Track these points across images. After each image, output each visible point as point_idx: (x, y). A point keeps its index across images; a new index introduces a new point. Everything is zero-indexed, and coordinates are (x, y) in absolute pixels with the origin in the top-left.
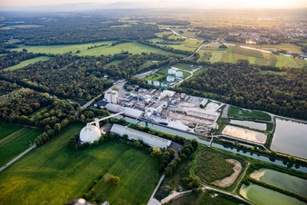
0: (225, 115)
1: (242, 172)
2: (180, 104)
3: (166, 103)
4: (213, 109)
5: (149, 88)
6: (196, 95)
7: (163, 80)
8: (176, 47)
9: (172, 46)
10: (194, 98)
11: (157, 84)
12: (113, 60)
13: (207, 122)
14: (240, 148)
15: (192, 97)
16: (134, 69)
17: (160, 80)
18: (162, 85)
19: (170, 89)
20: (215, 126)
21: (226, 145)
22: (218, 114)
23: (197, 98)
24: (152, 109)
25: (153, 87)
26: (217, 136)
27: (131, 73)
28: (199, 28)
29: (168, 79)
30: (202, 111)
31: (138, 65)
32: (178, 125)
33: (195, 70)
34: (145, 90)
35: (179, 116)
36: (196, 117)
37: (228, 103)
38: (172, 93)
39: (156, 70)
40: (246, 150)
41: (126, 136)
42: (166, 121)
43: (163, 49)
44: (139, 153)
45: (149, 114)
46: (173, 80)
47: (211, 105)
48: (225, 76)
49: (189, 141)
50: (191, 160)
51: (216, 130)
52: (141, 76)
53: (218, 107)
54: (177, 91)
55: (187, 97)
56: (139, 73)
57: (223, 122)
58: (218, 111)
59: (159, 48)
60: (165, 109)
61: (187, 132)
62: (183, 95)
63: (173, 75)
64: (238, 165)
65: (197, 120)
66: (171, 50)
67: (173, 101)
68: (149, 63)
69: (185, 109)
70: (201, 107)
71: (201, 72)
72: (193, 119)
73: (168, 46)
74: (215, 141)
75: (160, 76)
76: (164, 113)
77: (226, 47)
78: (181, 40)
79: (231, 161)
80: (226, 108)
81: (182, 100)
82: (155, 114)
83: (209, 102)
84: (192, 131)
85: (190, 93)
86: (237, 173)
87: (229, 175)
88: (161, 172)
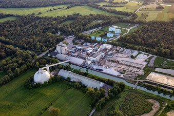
0: (151, 64)
1: (159, 110)
2: (116, 55)
3: (103, 54)
4: (142, 59)
5: (92, 42)
6: (129, 48)
7: (104, 36)
8: (118, 9)
9: (115, 8)
10: (127, 51)
11: (99, 39)
12: (66, 20)
13: (135, 70)
14: (160, 91)
15: (126, 50)
16: (82, 27)
17: (102, 36)
18: (103, 40)
19: (109, 43)
20: (142, 72)
21: (149, 88)
22: (145, 64)
23: (130, 50)
24: (92, 58)
25: (95, 41)
26: (141, 81)
27: (80, 30)
29: (109, 35)
30: (133, 60)
31: (85, 24)
32: (111, 71)
33: (131, 28)
34: (88, 44)
35: (113, 64)
36: (127, 65)
37: (156, 54)
38: (110, 46)
39: (100, 28)
40: (165, 93)
41: (69, 79)
42: (102, 68)
43: (108, 11)
44: (78, 92)
45: (89, 62)
46: (112, 35)
47: (142, 55)
48: (157, 33)
49: (117, 83)
50: (118, 98)
51: (142, 76)
52: (87, 33)
53: (146, 57)
54: (114, 45)
55: (122, 49)
56: (86, 30)
57: (148, 70)
58: (146, 61)
59: (104, 10)
60: (102, 58)
61: (118, 77)
62: (118, 48)
63: (113, 32)
64: (157, 104)
65: (128, 68)
66: (115, 12)
67: (110, 53)
68: (95, 23)
69: (119, 59)
70: (132, 57)
71: (136, 29)
72: (124, 67)
73: (112, 8)
74: (140, 84)
75: (102, 33)
76: (101, 62)
77: (162, 8)
79: (151, 101)
80: (153, 59)
81: (117, 51)
82: (94, 62)
83: (139, 53)
84: (122, 76)
85: (124, 46)
86: (155, 110)
87: (147, 112)
88: (93, 106)
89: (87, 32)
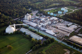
0: (77, 31)
2: (58, 24)
3: (50, 22)
7: (57, 13)
10: (66, 22)
13: (66, 33)
14: (75, 46)
16: (45, 7)
18: (54, 15)
23: (68, 22)
24: (42, 24)
25: (49, 15)
26: (66, 39)
27: (43, 8)
29: (59, 12)
31: (48, 5)
36: (61, 30)
38: (56, 19)
39: (56, 8)
40: (77, 47)
42: (46, 30)
45: (40, 26)
47: (74, 26)
51: (68, 36)
57: (73, 34)
58: (74, 29)
60: (49, 25)
61: (53, 35)
62: (61, 20)
63: (63, 11)
67: (55, 22)
69: (59, 26)
70: (67, 26)
72: (59, 31)
74: (64, 41)
80: (80, 28)
81: (59, 22)
84: (56, 35)
89: (47, 10)
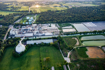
5: (25, 25)
6: (44, 23)
9: (18, 10)
11: (27, 23)
22: (57, 27)
28: (22, 2)
30: (51, 27)
33: (35, 16)
39: (21, 19)
41: (35, 44)
42: (43, 34)
44: (45, 47)
46: (31, 21)
53: (54, 25)
54: (37, 24)
55: (42, 24)
59: (14, 11)
75: (25, 21)
78: (20, 7)
82: (37, 33)
83: (50, 24)
84: (54, 34)
89: (18, 21)
